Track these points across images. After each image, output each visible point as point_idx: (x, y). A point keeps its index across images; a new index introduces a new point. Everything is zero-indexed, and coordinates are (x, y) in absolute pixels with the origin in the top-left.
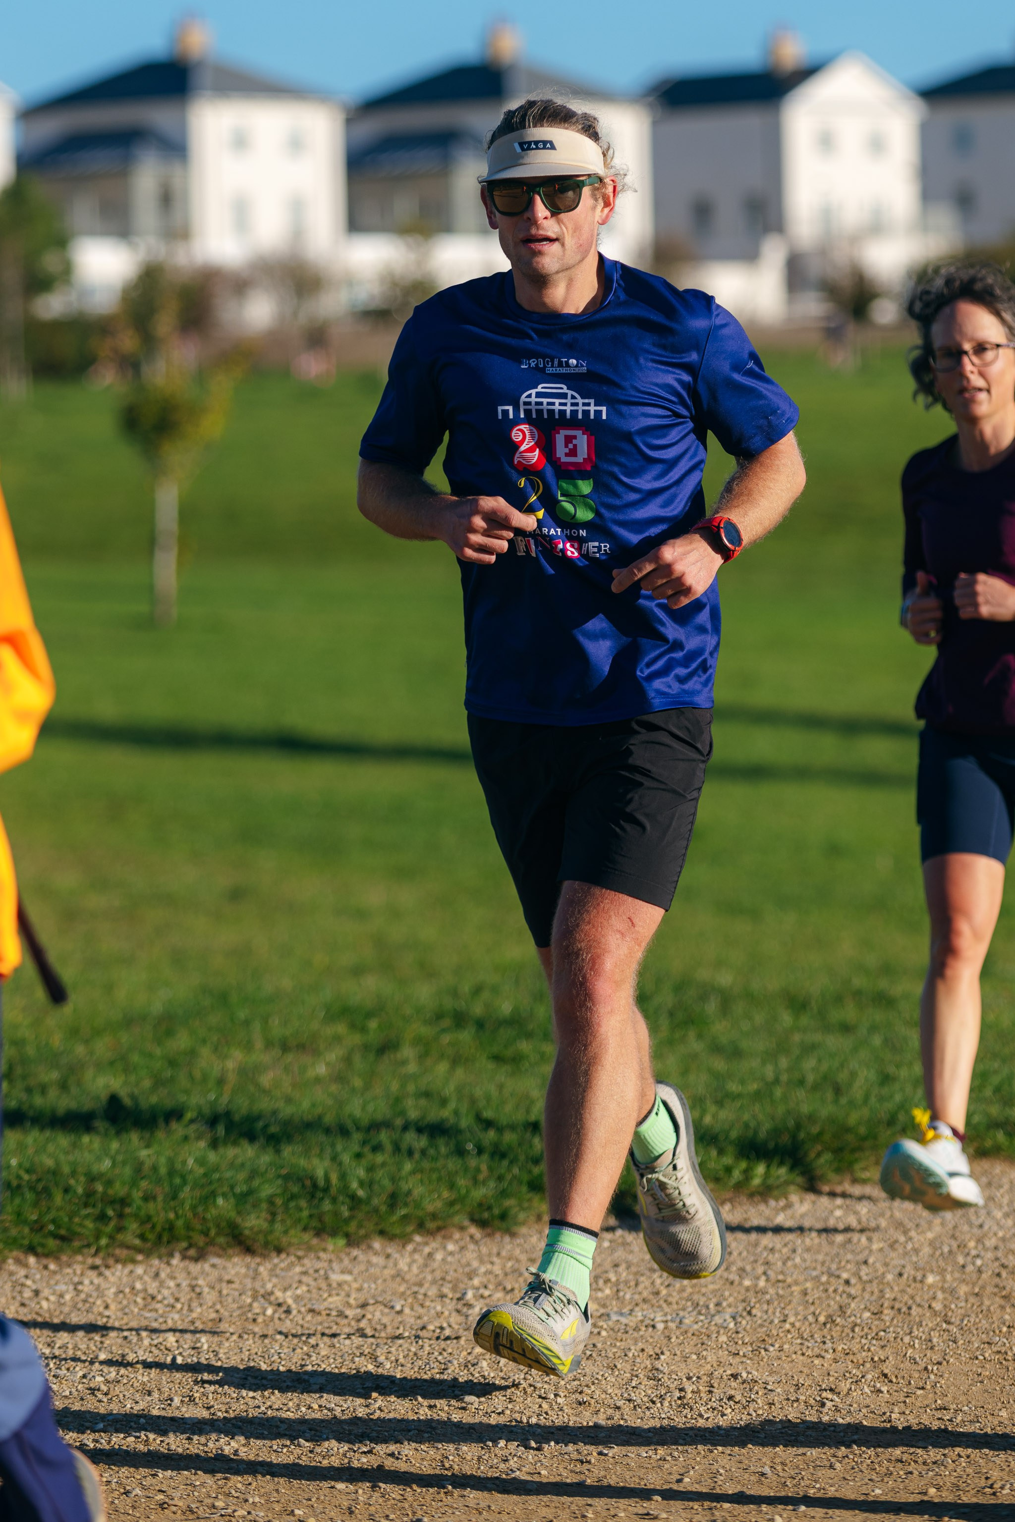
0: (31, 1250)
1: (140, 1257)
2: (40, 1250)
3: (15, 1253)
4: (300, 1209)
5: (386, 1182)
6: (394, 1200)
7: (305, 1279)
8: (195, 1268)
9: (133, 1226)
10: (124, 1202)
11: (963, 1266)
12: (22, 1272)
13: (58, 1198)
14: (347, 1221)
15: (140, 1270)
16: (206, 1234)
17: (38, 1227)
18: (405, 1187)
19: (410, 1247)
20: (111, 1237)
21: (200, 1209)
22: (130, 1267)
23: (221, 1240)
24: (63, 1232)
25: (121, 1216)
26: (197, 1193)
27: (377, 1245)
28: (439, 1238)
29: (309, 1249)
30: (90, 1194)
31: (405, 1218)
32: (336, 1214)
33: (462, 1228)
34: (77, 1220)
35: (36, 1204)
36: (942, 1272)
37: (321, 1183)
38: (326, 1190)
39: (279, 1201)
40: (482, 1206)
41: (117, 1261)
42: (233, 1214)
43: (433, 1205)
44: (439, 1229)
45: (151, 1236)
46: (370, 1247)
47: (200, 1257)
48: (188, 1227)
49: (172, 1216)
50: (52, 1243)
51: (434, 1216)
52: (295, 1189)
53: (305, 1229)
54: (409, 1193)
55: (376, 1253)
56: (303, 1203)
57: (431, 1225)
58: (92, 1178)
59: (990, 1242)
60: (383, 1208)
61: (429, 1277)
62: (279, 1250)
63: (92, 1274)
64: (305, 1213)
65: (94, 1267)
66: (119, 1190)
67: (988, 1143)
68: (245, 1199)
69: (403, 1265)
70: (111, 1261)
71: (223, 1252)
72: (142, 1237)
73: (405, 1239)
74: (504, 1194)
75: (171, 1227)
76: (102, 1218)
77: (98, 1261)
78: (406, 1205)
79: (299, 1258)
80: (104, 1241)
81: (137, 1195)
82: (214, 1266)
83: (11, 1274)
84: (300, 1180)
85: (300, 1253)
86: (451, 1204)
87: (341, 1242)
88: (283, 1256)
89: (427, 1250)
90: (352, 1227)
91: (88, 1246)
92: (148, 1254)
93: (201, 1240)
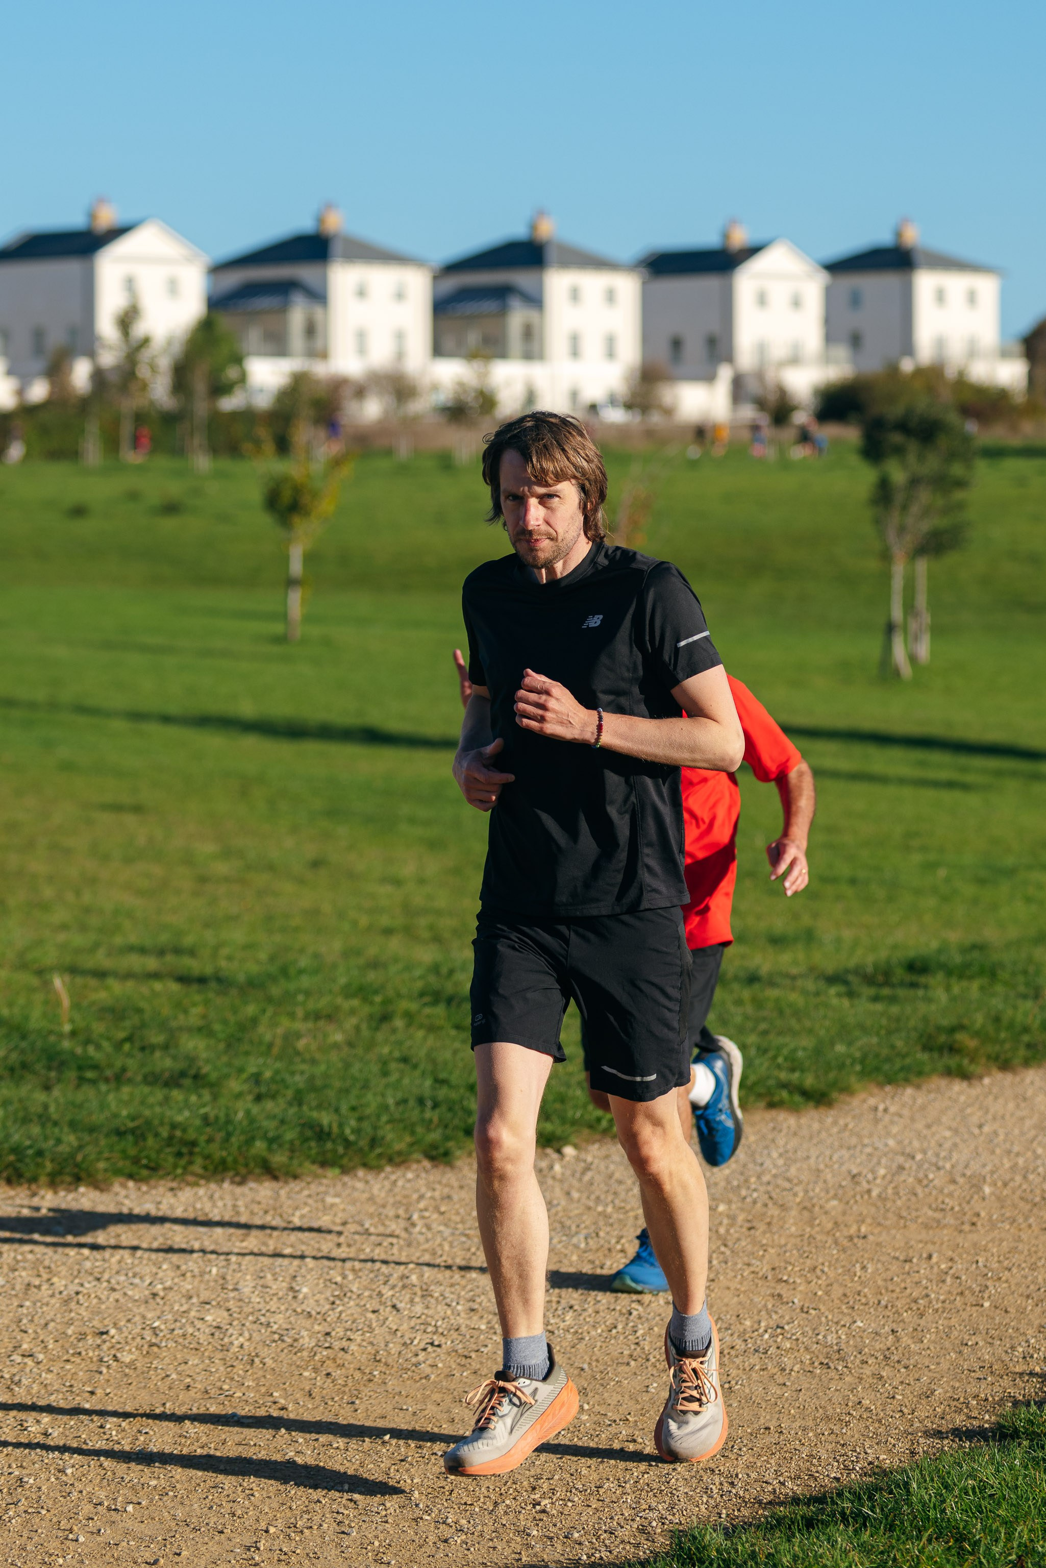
0: (131, 1176)
1: (202, 1182)
2: (137, 1177)
3: (121, 1179)
4: (310, 1148)
5: (369, 1130)
6: (374, 1142)
7: (310, 1201)
8: (238, 1190)
9: (199, 1161)
10: (194, 1144)
11: (745, 1198)
12: (123, 1192)
13: (150, 1141)
14: (342, 1157)
15: (201, 1192)
16: (246, 1165)
17: (136, 1161)
18: (380, 1133)
19: (383, 1175)
20: (185, 1168)
21: (244, 1149)
22: (195, 1189)
23: (257, 1171)
24: (152, 1165)
25: (191, 1153)
26: (242, 1138)
27: (361, 1173)
28: (402, 1168)
29: (316, 1176)
30: (171, 1138)
31: (380, 1156)
32: (335, 1151)
33: (418, 1162)
34: (162, 1156)
35: (136, 1143)
36: (730, 1202)
37: (326, 1129)
38: (329, 1134)
39: (297, 1143)
40: (434, 1146)
41: (189, 1184)
42: (265, 1153)
43: (399, 1146)
44: (403, 1162)
45: (211, 1167)
46: (356, 1176)
47: (241, 1183)
48: (235, 1161)
49: (224, 1153)
50: (145, 1172)
51: (399, 1153)
52: (309, 1133)
53: (313, 1162)
54: (383, 1138)
55: (360, 1180)
56: (313, 1144)
57: (397, 1160)
58: (174, 1126)
59: (766, 1178)
60: (366, 1148)
61: (391, 1200)
62: (295, 1177)
63: (169, 1194)
64: (313, 1152)
65: (172, 1189)
66: (191, 1135)
67: (776, 1099)
68: (273, 1141)
69: (375, 1191)
70: (182, 1185)
71: (258, 1180)
72: (205, 1168)
73: (378, 1169)
74: (447, 1138)
75: (223, 1162)
76: (179, 1155)
77: (174, 1185)
78: (381, 1146)
79: (309, 1183)
80: (179, 1171)
81: (202, 1139)
82: (251, 1189)
83: (117, 1194)
84: (311, 1127)
85: (309, 1179)
86: (412, 1145)
87: (337, 1171)
88: (297, 1182)
89: (393, 1177)
90: (345, 1161)
91: (169, 1174)
92: (208, 1179)
93: (243, 1171)
